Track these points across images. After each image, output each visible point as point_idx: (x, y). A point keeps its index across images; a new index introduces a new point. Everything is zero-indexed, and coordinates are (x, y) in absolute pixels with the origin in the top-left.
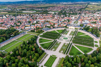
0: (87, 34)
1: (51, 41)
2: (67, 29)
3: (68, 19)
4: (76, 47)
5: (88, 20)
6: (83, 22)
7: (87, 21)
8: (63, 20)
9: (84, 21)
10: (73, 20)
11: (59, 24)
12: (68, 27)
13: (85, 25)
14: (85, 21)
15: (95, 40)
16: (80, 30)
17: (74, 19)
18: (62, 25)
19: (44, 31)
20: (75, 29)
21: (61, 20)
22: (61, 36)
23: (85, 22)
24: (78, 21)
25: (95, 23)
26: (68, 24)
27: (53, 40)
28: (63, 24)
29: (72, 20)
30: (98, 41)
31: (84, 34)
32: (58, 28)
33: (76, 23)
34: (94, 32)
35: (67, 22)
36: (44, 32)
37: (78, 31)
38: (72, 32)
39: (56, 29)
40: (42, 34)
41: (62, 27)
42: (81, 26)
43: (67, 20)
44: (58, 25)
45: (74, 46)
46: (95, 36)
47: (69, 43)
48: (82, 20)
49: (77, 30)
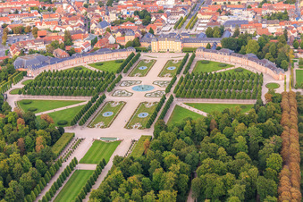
0: (237, 66)
1: (81, 104)
2: (142, 54)
3: (140, 8)
4: (192, 109)
5: (250, 7)
6: (223, 19)
7: (246, 13)
8: (113, 17)
9: (228, 14)
10: (168, 15)
11: (96, 34)
12: (145, 45)
13: (233, 30)
14: (236, 11)
15: (267, 80)
16: (206, 54)
17: (175, 8)
18: (111, 39)
19: (25, 74)
20: (184, 50)
21: (98, 16)
22: (119, 80)
23: (231, 18)
24: (199, 16)
25: (282, 17)
26: (143, 34)
27: (85, 100)
28: (119, 34)
29: (161, 12)
30: (281, 83)
31: (225, 66)
32: (92, 52)
33: (186, 24)
34: (267, 51)
35: (139, 22)
36: (25, 78)
37: (197, 58)
38: (170, 63)
39: (87, 59)
40: (20, 86)
41: (114, 50)
42: (210, 35)
43: (137, 13)
44: (94, 42)
45: (184, 106)
46: (269, 67)
47: (158, 100)
48: (220, 12)
49: (191, 54)
